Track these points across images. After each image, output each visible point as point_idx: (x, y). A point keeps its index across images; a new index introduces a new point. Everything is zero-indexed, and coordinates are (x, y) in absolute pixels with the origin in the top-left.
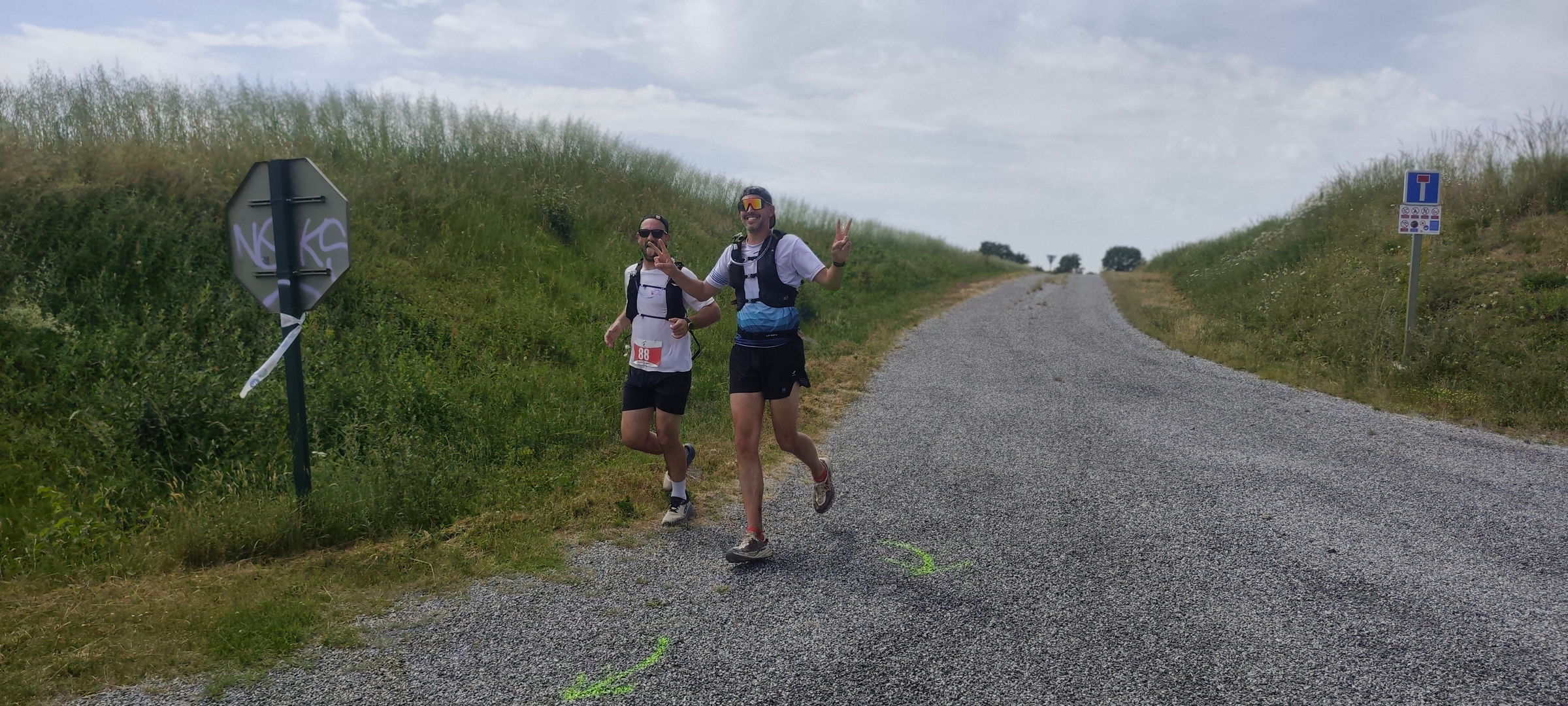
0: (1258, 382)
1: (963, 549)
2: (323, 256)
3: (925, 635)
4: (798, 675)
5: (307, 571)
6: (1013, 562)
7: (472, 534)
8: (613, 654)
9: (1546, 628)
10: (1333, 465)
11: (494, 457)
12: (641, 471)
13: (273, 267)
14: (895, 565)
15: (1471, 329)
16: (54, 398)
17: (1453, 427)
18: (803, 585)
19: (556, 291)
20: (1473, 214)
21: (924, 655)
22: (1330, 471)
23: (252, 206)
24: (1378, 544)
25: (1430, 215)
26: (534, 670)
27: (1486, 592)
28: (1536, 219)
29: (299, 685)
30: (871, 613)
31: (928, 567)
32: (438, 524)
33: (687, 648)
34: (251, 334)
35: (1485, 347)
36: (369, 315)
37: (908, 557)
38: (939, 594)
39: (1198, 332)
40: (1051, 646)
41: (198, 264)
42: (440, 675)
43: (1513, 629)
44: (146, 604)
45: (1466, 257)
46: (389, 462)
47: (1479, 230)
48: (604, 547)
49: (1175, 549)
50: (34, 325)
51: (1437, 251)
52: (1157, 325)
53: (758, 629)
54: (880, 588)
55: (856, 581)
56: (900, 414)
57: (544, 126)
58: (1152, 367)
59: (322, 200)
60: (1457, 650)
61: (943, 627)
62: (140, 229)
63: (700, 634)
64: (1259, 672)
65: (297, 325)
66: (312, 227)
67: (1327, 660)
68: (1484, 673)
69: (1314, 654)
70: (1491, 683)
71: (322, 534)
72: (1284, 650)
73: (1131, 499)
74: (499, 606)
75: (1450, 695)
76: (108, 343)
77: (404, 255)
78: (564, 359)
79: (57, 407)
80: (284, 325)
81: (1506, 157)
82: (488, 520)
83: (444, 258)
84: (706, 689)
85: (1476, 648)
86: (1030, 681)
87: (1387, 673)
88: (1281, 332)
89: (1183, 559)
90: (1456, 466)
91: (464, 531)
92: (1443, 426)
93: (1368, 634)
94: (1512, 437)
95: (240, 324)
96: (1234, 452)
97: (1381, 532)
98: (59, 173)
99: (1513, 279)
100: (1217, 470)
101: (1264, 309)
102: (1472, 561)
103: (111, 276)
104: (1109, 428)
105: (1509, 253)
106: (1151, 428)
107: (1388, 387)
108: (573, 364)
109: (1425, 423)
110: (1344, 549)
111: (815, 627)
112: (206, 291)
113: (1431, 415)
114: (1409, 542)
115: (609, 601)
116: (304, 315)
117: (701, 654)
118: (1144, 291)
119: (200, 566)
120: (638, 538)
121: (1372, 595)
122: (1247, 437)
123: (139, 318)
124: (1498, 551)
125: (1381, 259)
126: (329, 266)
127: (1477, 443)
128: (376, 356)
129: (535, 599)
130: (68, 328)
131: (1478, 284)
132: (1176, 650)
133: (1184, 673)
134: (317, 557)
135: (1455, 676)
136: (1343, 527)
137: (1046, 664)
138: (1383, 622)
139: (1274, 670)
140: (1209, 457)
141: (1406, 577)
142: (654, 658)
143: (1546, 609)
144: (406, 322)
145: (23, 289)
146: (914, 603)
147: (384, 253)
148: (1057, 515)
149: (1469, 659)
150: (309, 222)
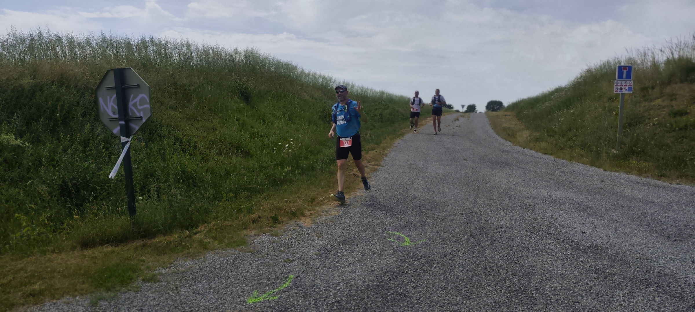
0: (553, 159)
1: (423, 235)
2: (139, 111)
3: (405, 272)
4: (349, 290)
5: (135, 249)
6: (444, 240)
7: (207, 232)
8: (269, 282)
9: (676, 264)
10: (585, 195)
11: (217, 197)
12: (281, 203)
13: (117, 116)
14: (393, 242)
15: (646, 135)
16: (21, 175)
17: (638, 178)
18: (353, 251)
19: (243, 124)
20: (647, 84)
21: (405, 280)
22: (583, 198)
23: (107, 89)
24: (604, 229)
25: (628, 84)
26: (235, 290)
27: (650, 249)
28: (675, 86)
29: (132, 298)
30: (382, 263)
31: (407, 242)
32: (192, 227)
33: (301, 279)
34: (108, 146)
35: (652, 142)
36: (161, 136)
37: (399, 238)
38: (412, 254)
39: (527, 138)
40: (460, 276)
41: (84, 115)
42: (193, 293)
43: (662, 265)
44: (64, 265)
45: (644, 103)
46: (170, 201)
47: (650, 91)
48: (266, 236)
49: (515, 233)
50: (12, 143)
51: (631, 101)
52: (509, 135)
53: (332, 271)
54: (386, 252)
55: (375, 249)
56: (396, 176)
57: (236, 52)
58: (506, 154)
59: (138, 86)
60: (637, 275)
61: (413, 268)
62: (58, 100)
63: (307, 273)
64: (550, 286)
65: (128, 142)
66: (134, 98)
67: (580, 280)
68: (649, 284)
69: (575, 277)
70: (652, 289)
71: (141, 232)
72: (562, 276)
73: (496, 211)
74: (219, 263)
75: (634, 294)
76: (45, 151)
77: (175, 110)
78: (247, 154)
79: (23, 179)
80: (122, 141)
81: (661, 58)
82: (214, 225)
83: (193, 111)
84: (310, 297)
85: (645, 274)
86: (451, 291)
87: (607, 285)
88: (563, 137)
89: (519, 237)
90: (639, 195)
91: (204, 230)
92: (634, 177)
93: (599, 268)
94: (664, 181)
95: (104, 141)
96: (542, 190)
97: (605, 224)
98: (21, 76)
99: (664, 113)
100: (534, 198)
101: (556, 127)
102: (645, 236)
103: (45, 121)
104: (487, 181)
105: (663, 101)
106: (506, 180)
107: (610, 161)
108: (251, 157)
109: (626, 176)
110: (589, 232)
111: (357, 269)
112: (88, 126)
113: (628, 173)
114: (618, 228)
115: (267, 260)
116: (131, 137)
117: (308, 282)
118: (503, 120)
119: (87, 247)
120: (280, 232)
121: (601, 251)
122: (548, 183)
123: (58, 139)
124: (656, 231)
125: (607, 105)
126: (142, 115)
127: (649, 185)
128: (164, 154)
129: (235, 259)
130: (27, 144)
131: (650, 115)
132: (515, 276)
133: (518, 287)
134: (139, 243)
135: (636, 286)
136: (589, 222)
137: (458, 283)
138: (605, 263)
139: (557, 285)
140: (531, 192)
141: (616, 243)
142: (287, 284)
143: (677, 256)
144: (177, 139)
145: (7, 127)
146: (401, 258)
147: (167, 109)
148: (464, 218)
149: (642, 278)
150: (132, 95)
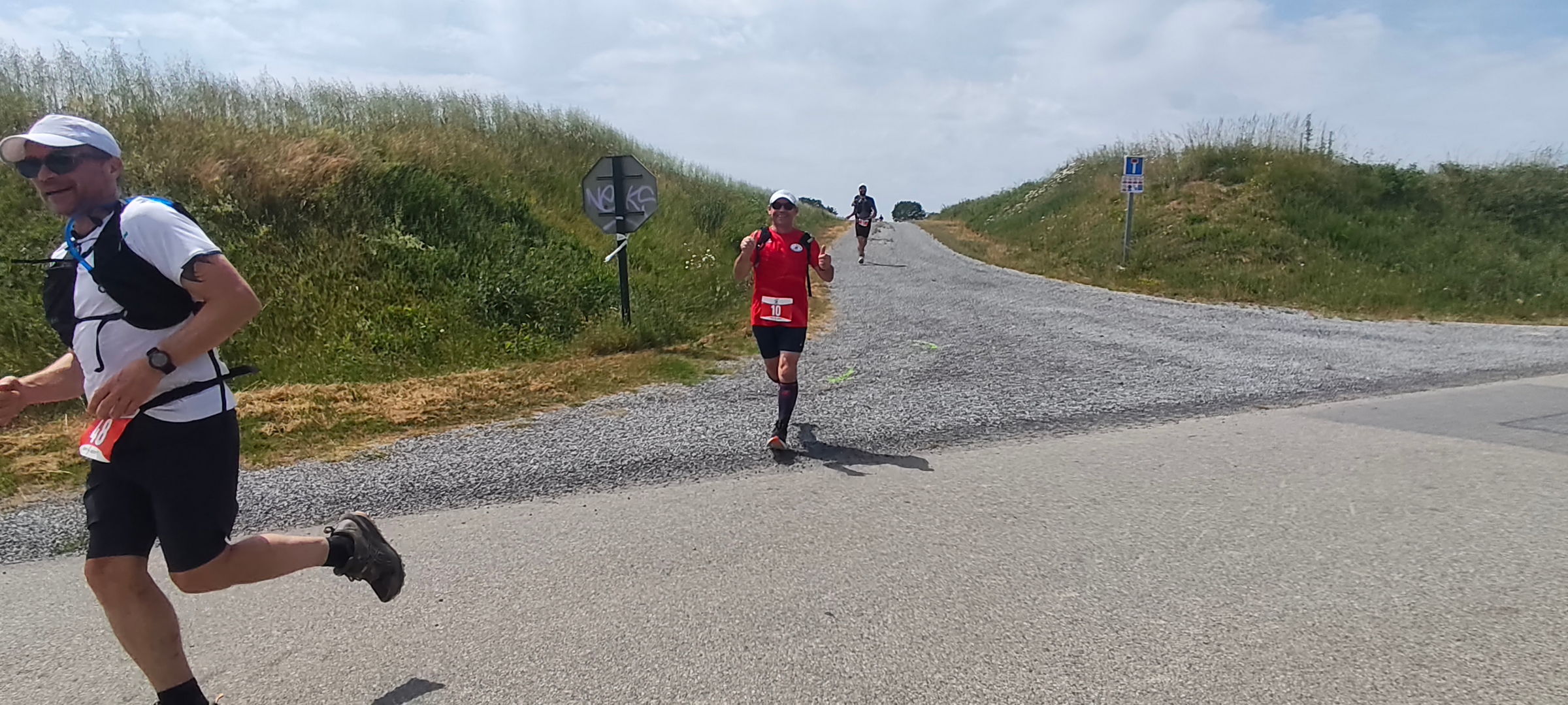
0: (1045, 279)
2: (640, 205)
14: (920, 346)
15: (1159, 246)
17: (1150, 296)
20: (1162, 180)
21: (957, 366)
23: (598, 179)
24: (1120, 335)
25: (1137, 181)
27: (1164, 345)
28: (1194, 183)
30: (925, 358)
31: (934, 346)
35: (1166, 256)
37: (923, 344)
38: (947, 353)
39: (1004, 254)
45: (1156, 205)
47: (1163, 190)
51: (1141, 203)
52: (973, 251)
54: (921, 352)
58: (983, 274)
59: (640, 177)
66: (634, 190)
81: (1178, 146)
88: (1054, 252)
90: (1152, 310)
92: (1144, 296)
94: (1179, 300)
96: (1046, 307)
99: (1180, 218)
101: (1043, 238)
105: (1179, 204)
106: (999, 300)
107: (1116, 279)
109: (1135, 295)
110: (1106, 336)
113: (1138, 292)
114: (1133, 333)
119: (606, 354)
121: (1120, 347)
122: (1049, 302)
125: (1109, 208)
126: (643, 210)
127: (1162, 302)
130: (430, 247)
131: (1162, 221)
134: (655, 350)
136: (1104, 330)
138: (1126, 353)
140: (1034, 310)
141: (1133, 343)
142: (851, 372)
146: (939, 355)
148: (976, 330)
150: (631, 187)
